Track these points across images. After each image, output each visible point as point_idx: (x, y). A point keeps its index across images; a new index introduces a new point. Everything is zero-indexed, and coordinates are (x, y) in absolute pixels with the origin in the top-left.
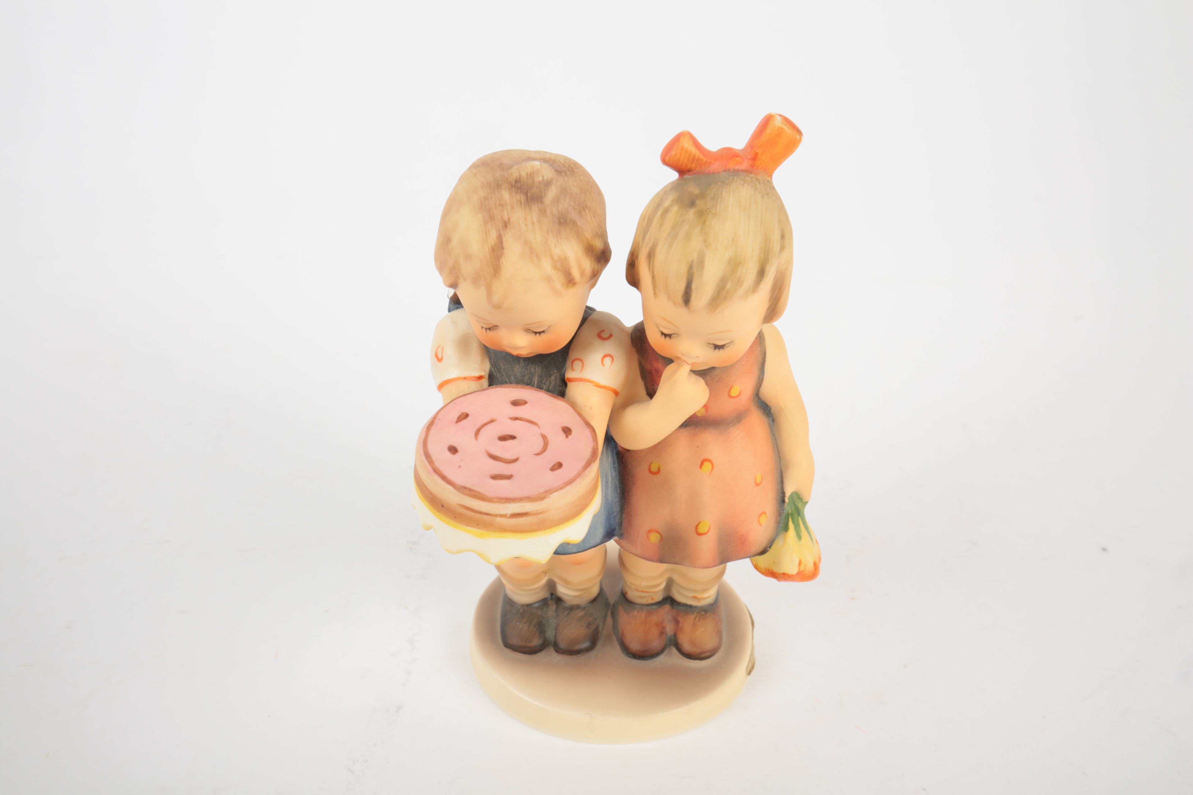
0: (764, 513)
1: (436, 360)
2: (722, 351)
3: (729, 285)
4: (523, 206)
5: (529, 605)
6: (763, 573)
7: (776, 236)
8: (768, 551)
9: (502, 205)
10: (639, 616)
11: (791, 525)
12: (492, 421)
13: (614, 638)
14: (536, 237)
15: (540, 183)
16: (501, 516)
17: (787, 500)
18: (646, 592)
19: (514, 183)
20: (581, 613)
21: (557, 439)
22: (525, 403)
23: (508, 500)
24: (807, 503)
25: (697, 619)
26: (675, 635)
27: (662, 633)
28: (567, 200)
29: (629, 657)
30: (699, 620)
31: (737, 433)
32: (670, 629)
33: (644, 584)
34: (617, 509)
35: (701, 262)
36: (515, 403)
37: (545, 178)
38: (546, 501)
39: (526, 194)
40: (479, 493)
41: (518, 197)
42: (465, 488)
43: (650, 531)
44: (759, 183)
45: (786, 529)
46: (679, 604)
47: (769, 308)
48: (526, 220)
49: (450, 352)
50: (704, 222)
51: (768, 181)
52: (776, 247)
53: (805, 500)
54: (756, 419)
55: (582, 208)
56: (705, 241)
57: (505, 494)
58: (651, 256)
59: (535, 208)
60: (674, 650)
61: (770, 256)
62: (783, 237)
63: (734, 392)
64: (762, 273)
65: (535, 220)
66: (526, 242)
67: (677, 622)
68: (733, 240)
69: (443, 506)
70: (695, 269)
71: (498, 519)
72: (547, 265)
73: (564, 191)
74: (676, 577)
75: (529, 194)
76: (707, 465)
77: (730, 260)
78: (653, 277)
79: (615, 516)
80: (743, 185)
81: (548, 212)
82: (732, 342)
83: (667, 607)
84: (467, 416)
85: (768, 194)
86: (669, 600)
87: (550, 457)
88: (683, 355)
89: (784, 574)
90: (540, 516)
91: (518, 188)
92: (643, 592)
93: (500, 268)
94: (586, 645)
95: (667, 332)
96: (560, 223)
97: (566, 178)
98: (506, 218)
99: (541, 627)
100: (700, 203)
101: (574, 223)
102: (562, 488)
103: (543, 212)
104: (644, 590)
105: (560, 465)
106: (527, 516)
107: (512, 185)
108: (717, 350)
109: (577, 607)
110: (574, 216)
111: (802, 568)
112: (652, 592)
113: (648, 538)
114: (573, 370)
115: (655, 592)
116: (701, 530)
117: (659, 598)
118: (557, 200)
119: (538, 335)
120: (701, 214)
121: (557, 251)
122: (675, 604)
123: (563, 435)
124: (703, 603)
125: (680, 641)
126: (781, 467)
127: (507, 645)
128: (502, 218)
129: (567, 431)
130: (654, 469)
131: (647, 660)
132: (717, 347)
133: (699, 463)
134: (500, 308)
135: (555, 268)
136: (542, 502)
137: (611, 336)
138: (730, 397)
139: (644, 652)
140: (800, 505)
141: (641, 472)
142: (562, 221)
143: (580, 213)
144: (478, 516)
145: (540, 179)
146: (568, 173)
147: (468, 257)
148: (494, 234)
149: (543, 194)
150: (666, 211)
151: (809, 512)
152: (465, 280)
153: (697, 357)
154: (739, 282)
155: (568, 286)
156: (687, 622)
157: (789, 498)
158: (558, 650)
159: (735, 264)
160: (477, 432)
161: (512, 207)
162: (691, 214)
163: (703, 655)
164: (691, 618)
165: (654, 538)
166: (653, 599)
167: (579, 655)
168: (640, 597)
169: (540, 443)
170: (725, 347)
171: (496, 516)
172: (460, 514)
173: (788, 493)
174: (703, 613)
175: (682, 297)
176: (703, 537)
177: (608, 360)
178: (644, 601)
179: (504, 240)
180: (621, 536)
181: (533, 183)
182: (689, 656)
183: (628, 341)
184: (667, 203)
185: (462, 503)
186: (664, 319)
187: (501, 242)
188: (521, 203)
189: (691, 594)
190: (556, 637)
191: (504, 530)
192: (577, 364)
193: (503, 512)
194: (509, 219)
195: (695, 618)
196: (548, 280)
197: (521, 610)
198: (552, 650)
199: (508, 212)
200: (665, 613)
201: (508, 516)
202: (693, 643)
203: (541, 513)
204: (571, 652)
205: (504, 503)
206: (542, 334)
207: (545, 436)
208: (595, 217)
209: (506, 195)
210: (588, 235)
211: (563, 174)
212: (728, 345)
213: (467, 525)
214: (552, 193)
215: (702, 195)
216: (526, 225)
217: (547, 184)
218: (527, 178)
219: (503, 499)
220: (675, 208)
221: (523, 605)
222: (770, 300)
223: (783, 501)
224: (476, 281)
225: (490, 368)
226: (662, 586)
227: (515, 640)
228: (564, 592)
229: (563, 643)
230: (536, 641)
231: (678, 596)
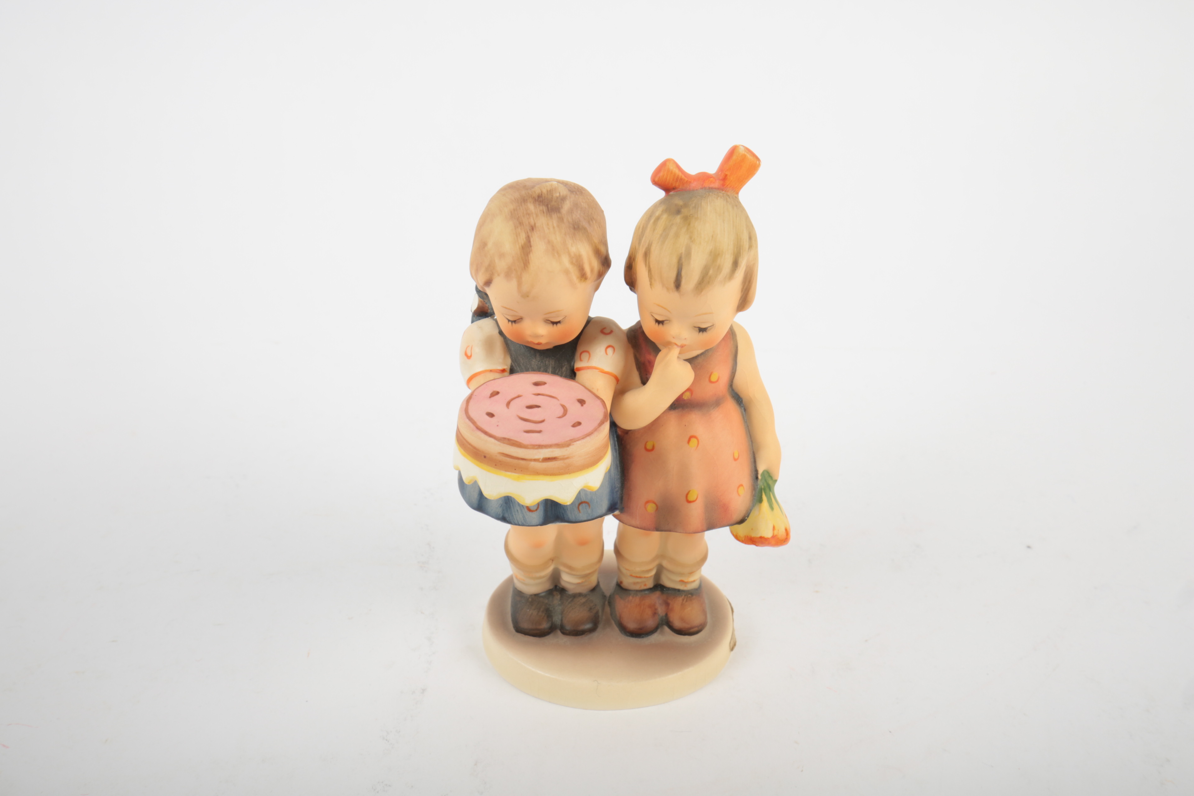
0: (742, 485)
1: (466, 358)
2: (705, 333)
3: (711, 272)
4: (545, 214)
5: (536, 595)
6: (742, 542)
7: (745, 236)
8: (746, 519)
9: (529, 214)
10: (634, 600)
11: (764, 498)
12: (519, 396)
13: (613, 622)
14: (557, 238)
15: (557, 198)
16: (535, 460)
17: (760, 477)
18: (640, 577)
19: (537, 198)
20: (583, 600)
21: (575, 410)
22: (545, 383)
23: (540, 447)
24: (776, 481)
25: (685, 600)
26: (666, 615)
27: (655, 613)
28: (579, 212)
29: (627, 636)
30: (686, 601)
31: (717, 414)
32: (661, 611)
33: (638, 569)
34: (618, 485)
35: (688, 254)
36: (536, 384)
37: (561, 194)
38: (571, 447)
39: (547, 206)
40: (516, 442)
41: (541, 208)
42: (505, 438)
43: (647, 502)
44: (729, 198)
45: (760, 501)
46: (669, 589)
47: (741, 297)
48: (548, 224)
49: (478, 351)
50: (689, 224)
51: (736, 197)
52: (746, 245)
53: (774, 478)
54: (730, 405)
55: (591, 219)
56: (691, 238)
57: (538, 443)
58: (647, 254)
59: (555, 216)
60: (666, 629)
61: (741, 251)
62: (750, 238)
63: (714, 378)
64: (735, 264)
65: (555, 225)
66: (549, 242)
67: (667, 604)
68: (712, 237)
69: (485, 457)
70: (683, 260)
71: (533, 464)
72: (566, 261)
73: (576, 205)
74: (665, 563)
75: (549, 206)
76: (694, 441)
77: (711, 252)
78: (650, 271)
79: (617, 491)
80: (717, 198)
81: (565, 220)
82: (713, 325)
83: (658, 593)
84: (498, 393)
85: (736, 206)
86: (658, 587)
87: (571, 418)
88: (674, 338)
89: (761, 537)
90: (566, 461)
91: (540, 201)
92: (637, 577)
93: (529, 262)
94: (588, 626)
95: (660, 319)
96: (574, 228)
97: (577, 196)
98: (532, 223)
99: (548, 613)
100: (685, 211)
101: (585, 229)
102: (583, 438)
103: (561, 219)
104: (638, 575)
105: (579, 424)
106: (556, 461)
107: (535, 200)
108: (701, 333)
109: (580, 595)
110: (584, 224)
111: (776, 533)
112: (645, 577)
113: (646, 508)
114: (581, 360)
115: (647, 577)
116: (691, 498)
117: (650, 584)
118: (571, 211)
119: (555, 325)
120: (687, 219)
121: (573, 250)
122: (665, 589)
123: (579, 405)
124: (689, 587)
125: (671, 619)
126: (753, 449)
127: (519, 630)
128: (529, 223)
129: (582, 402)
130: (649, 446)
131: (643, 637)
132: (702, 330)
133: (687, 439)
134: (528, 296)
135: (572, 263)
136: (568, 448)
137: (611, 332)
138: (711, 382)
139: (641, 629)
140: (770, 482)
141: (638, 451)
142: (576, 227)
143: (589, 222)
144: (516, 461)
145: (558, 195)
146: (578, 193)
147: (502, 255)
148: (523, 236)
149: (560, 207)
150: (658, 219)
151: (778, 489)
152: (499, 275)
153: (685, 339)
154: (719, 269)
155: (581, 280)
156: (677, 603)
157: (761, 475)
158: (565, 632)
159: (715, 256)
160: (508, 404)
161: (537, 216)
162: (678, 219)
163: (692, 630)
164: (680, 600)
165: (651, 508)
166: (645, 585)
167: (583, 636)
168: (635, 583)
169: (560, 411)
170: (707, 330)
171: (531, 460)
172: (500, 461)
173: (760, 471)
174: (690, 596)
175: (674, 283)
176: (692, 504)
177: (610, 350)
178: (637, 587)
179: (532, 240)
180: (622, 510)
181: (552, 198)
182: (680, 632)
183: (625, 338)
184: (658, 213)
185: (502, 451)
186: (659, 305)
187: (530, 242)
188: (544, 213)
189: (678, 579)
190: (562, 620)
191: (537, 473)
192: (585, 356)
193: (536, 457)
194: (535, 224)
195: (683, 600)
196: (567, 272)
197: (530, 600)
198: (559, 632)
199: (533, 219)
200: (656, 598)
201: (540, 460)
202: (682, 619)
203: (567, 458)
204: (577, 633)
205: (537, 449)
206: (559, 325)
207: (564, 406)
209: (531, 207)
210: (596, 241)
211: (574, 193)
212: (710, 328)
213: (506, 471)
214: (566, 206)
215: (686, 205)
216: (549, 229)
217: (563, 199)
218: (547, 194)
219: (536, 445)
220: (665, 216)
221: (531, 595)
222: (742, 291)
223: (757, 478)
224: (508, 275)
225: (511, 363)
226: (653, 573)
227: (525, 625)
228: (568, 580)
229: (568, 627)
230: (545, 625)
231: (667, 582)
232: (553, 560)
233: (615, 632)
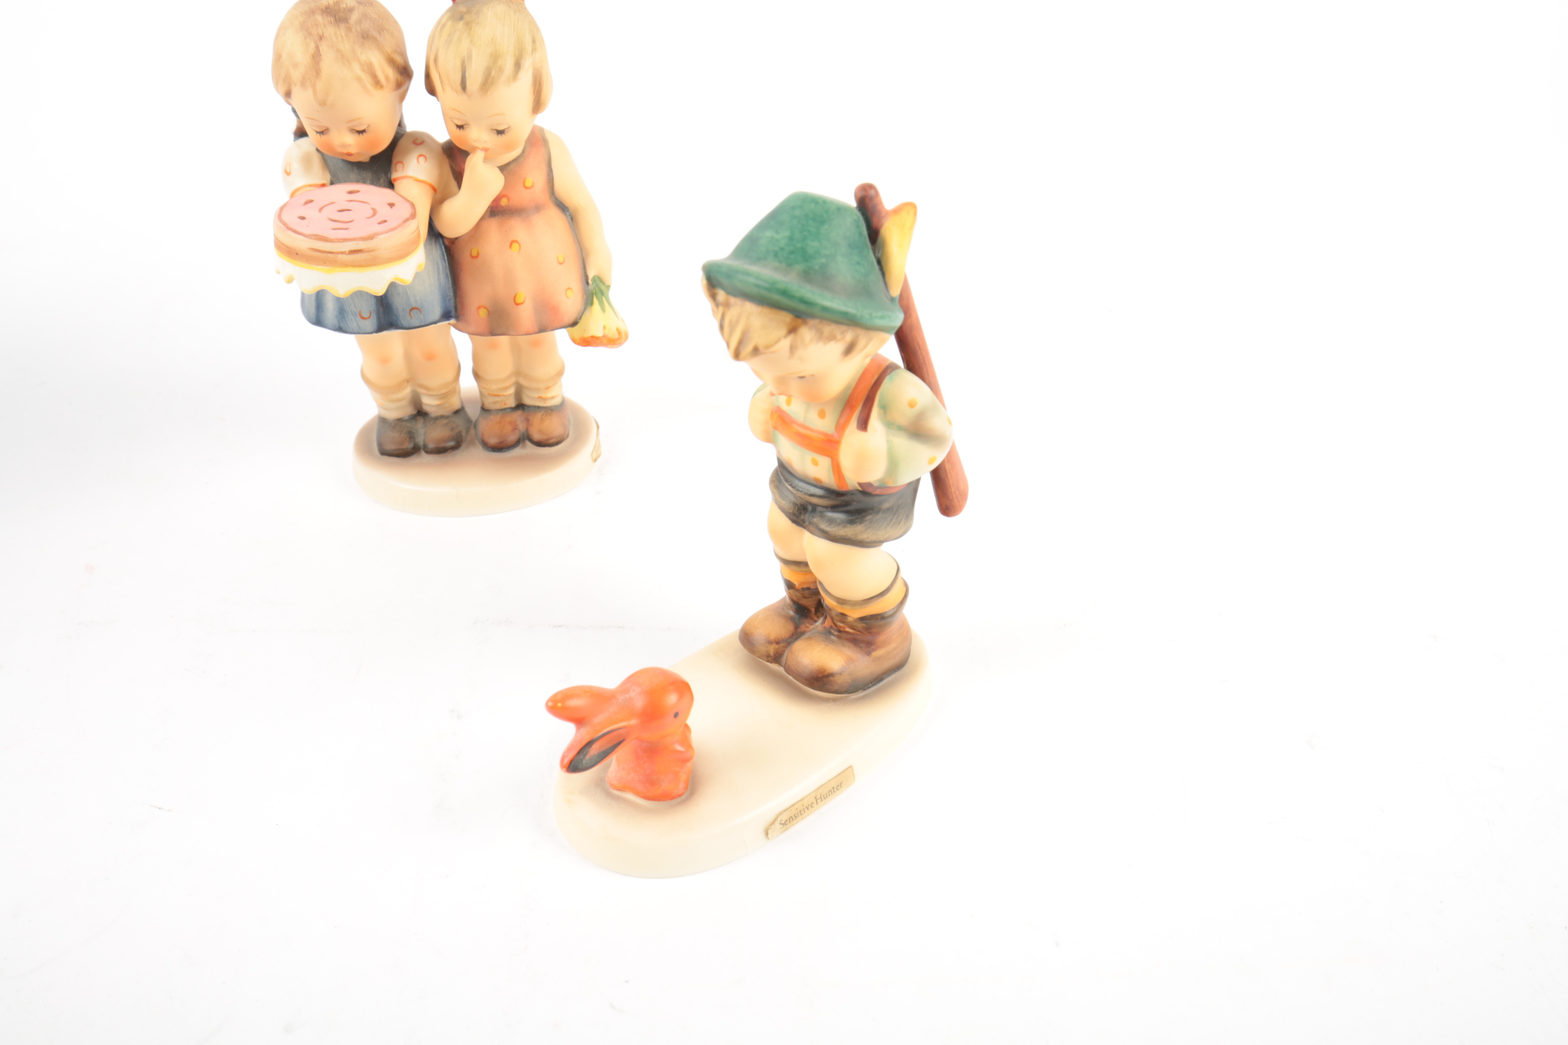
0: (570, 288)
1: (285, 175)
2: (503, 135)
3: (493, 73)
4: (333, 25)
5: (400, 420)
6: (578, 344)
7: (528, 39)
9: (317, 25)
10: (494, 419)
11: (595, 301)
12: (332, 203)
14: (346, 46)
15: (344, 9)
16: (342, 253)
17: (590, 282)
18: (498, 396)
19: (324, 10)
20: (445, 421)
21: (384, 212)
22: (358, 192)
23: (345, 240)
24: (609, 287)
25: (544, 415)
26: (527, 429)
27: (515, 429)
28: (368, 22)
29: (489, 451)
30: (546, 416)
31: (538, 220)
32: (522, 427)
33: (494, 387)
34: (451, 293)
35: (470, 56)
36: (350, 192)
37: (349, 5)
38: (375, 240)
39: (335, 17)
40: (323, 237)
41: (329, 19)
42: (312, 235)
43: (479, 308)
44: (513, 4)
45: (592, 304)
46: (529, 407)
47: (535, 100)
48: (336, 34)
49: (296, 167)
50: (470, 29)
52: (529, 48)
53: (607, 283)
54: (554, 213)
55: (381, 29)
56: (471, 41)
57: (343, 237)
58: (436, 60)
59: (342, 26)
60: (528, 443)
61: (523, 53)
62: (534, 41)
63: (528, 183)
64: (518, 65)
65: (343, 34)
66: (338, 50)
67: (528, 420)
68: (492, 39)
69: (297, 254)
70: (466, 63)
71: (340, 256)
72: (357, 68)
73: (365, 16)
74: (523, 382)
75: (337, 17)
76: (515, 245)
77: (491, 54)
78: (440, 76)
79: (450, 300)
80: (499, 5)
81: (353, 30)
82: (510, 127)
83: (519, 412)
84: (312, 201)
86: (520, 406)
87: (379, 217)
88: (474, 141)
90: (372, 253)
91: (328, 13)
92: (495, 395)
93: (320, 71)
94: (452, 444)
95: (459, 123)
96: (363, 37)
97: (366, 8)
98: (321, 33)
99: (411, 435)
100: (467, 17)
101: (375, 39)
102: (387, 232)
103: (349, 29)
104: (496, 393)
105: (385, 221)
106: (362, 253)
107: (323, 11)
108: (499, 135)
109: (442, 417)
110: (374, 33)
111: (607, 332)
112: (503, 395)
113: (478, 314)
114: (396, 171)
115: (506, 396)
116: (519, 301)
117: (512, 403)
118: (359, 22)
119: (361, 134)
120: (468, 24)
121: (363, 57)
122: (526, 408)
123: (388, 207)
124: (549, 404)
125: (531, 433)
126: (582, 256)
127: (384, 453)
128: (317, 33)
129: (391, 205)
130: (474, 254)
131: (505, 451)
132: (500, 132)
133: (508, 244)
134: (325, 104)
135: (363, 70)
136: (371, 241)
137: (423, 142)
138: (526, 188)
139: (501, 443)
140: (603, 288)
141: (464, 258)
142: (365, 36)
143: (379, 32)
144: (324, 255)
145: (345, 6)
147: (295, 66)
148: (312, 45)
149: (348, 17)
150: (444, 26)
151: (612, 294)
152: (295, 85)
153: (485, 142)
154: (501, 70)
155: (376, 87)
156: (536, 419)
157: (591, 280)
158: (429, 452)
159: (495, 57)
160: (321, 210)
161: (325, 26)
162: (461, 25)
163: (551, 441)
164: (539, 415)
165: (483, 313)
166: (505, 404)
167: (446, 453)
168: (495, 403)
169: (371, 212)
170: (505, 132)
171: (338, 253)
172: (310, 256)
173: (591, 275)
174: (550, 411)
175: (461, 85)
176: (520, 307)
177: (422, 159)
178: (498, 407)
179: (321, 49)
180: (457, 318)
181: (339, 9)
182: (540, 444)
184: (443, 21)
185: (310, 247)
186: (453, 109)
187: (319, 51)
188: (331, 23)
189: (536, 395)
190: (424, 440)
191: (345, 265)
192: (399, 166)
193: (343, 250)
194: (323, 34)
195: (543, 415)
196: (359, 79)
197: (393, 424)
198: (423, 453)
199: (322, 29)
200: (518, 416)
201: (347, 253)
202: (541, 432)
203: (373, 251)
204: (440, 451)
205: (342, 242)
206: (364, 134)
207: (376, 210)
208: (392, 37)
209: (319, 18)
210: (389, 50)
211: (364, 4)
212: (508, 130)
213: (317, 265)
214: (354, 17)
215: (469, 12)
216: (337, 38)
217: (351, 10)
218: (334, 5)
219: (341, 239)
220: (450, 23)
221: (394, 420)
222: (534, 93)
223: (588, 283)
224: (303, 84)
225: (331, 179)
226: (512, 391)
227: (390, 447)
228: (429, 403)
229: (431, 446)
230: (409, 446)
231: (527, 401)
232: (408, 382)
233: (478, 451)
